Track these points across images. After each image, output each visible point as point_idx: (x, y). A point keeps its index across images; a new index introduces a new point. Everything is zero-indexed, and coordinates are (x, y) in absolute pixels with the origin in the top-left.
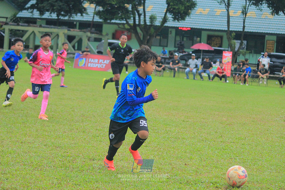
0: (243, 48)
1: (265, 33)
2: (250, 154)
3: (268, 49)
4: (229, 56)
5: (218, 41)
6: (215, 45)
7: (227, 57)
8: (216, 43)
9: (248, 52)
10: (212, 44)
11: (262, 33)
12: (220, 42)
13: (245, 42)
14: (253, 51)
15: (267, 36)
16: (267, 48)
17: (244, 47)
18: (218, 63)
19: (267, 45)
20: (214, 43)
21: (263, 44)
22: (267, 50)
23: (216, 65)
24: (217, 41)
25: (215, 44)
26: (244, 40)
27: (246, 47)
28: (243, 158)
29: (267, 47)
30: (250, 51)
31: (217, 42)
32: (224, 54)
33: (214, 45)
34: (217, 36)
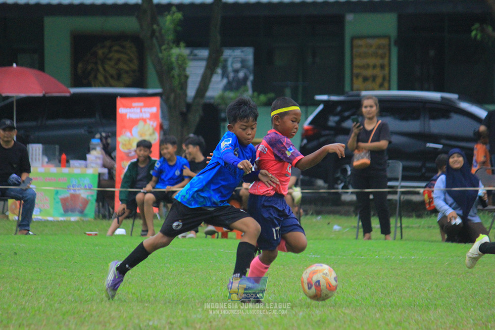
3: (360, 80)
4: (144, 120)
5: (124, 57)
6: (112, 81)
7: (135, 122)
8: (113, 72)
9: (263, 98)
10: (96, 78)
12: (134, 66)
14: (288, 91)
15: (350, 17)
16: (357, 76)
17: (246, 79)
18: (96, 155)
19: (357, 62)
20: (104, 70)
23: (86, 167)
24: (119, 60)
25: (112, 77)
27: (251, 78)
29: (356, 71)
30: (272, 95)
31: (122, 66)
32: (121, 110)
33: (106, 78)
34: (120, 38)
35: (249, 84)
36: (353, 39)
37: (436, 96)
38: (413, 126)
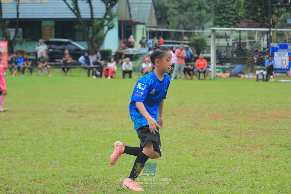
0: (19, 37)
1: (41, 19)
2: (31, 150)
4: (4, 47)
9: (25, 40)
11: (38, 19)
13: (20, 30)
14: (30, 39)
15: (44, 22)
19: (45, 32)
21: (40, 30)
22: (46, 37)
26: (20, 27)
28: (23, 155)
29: (45, 34)
30: (27, 39)
35: (21, 36)
36: (44, 26)
37: (66, 40)
38: (62, 47)
